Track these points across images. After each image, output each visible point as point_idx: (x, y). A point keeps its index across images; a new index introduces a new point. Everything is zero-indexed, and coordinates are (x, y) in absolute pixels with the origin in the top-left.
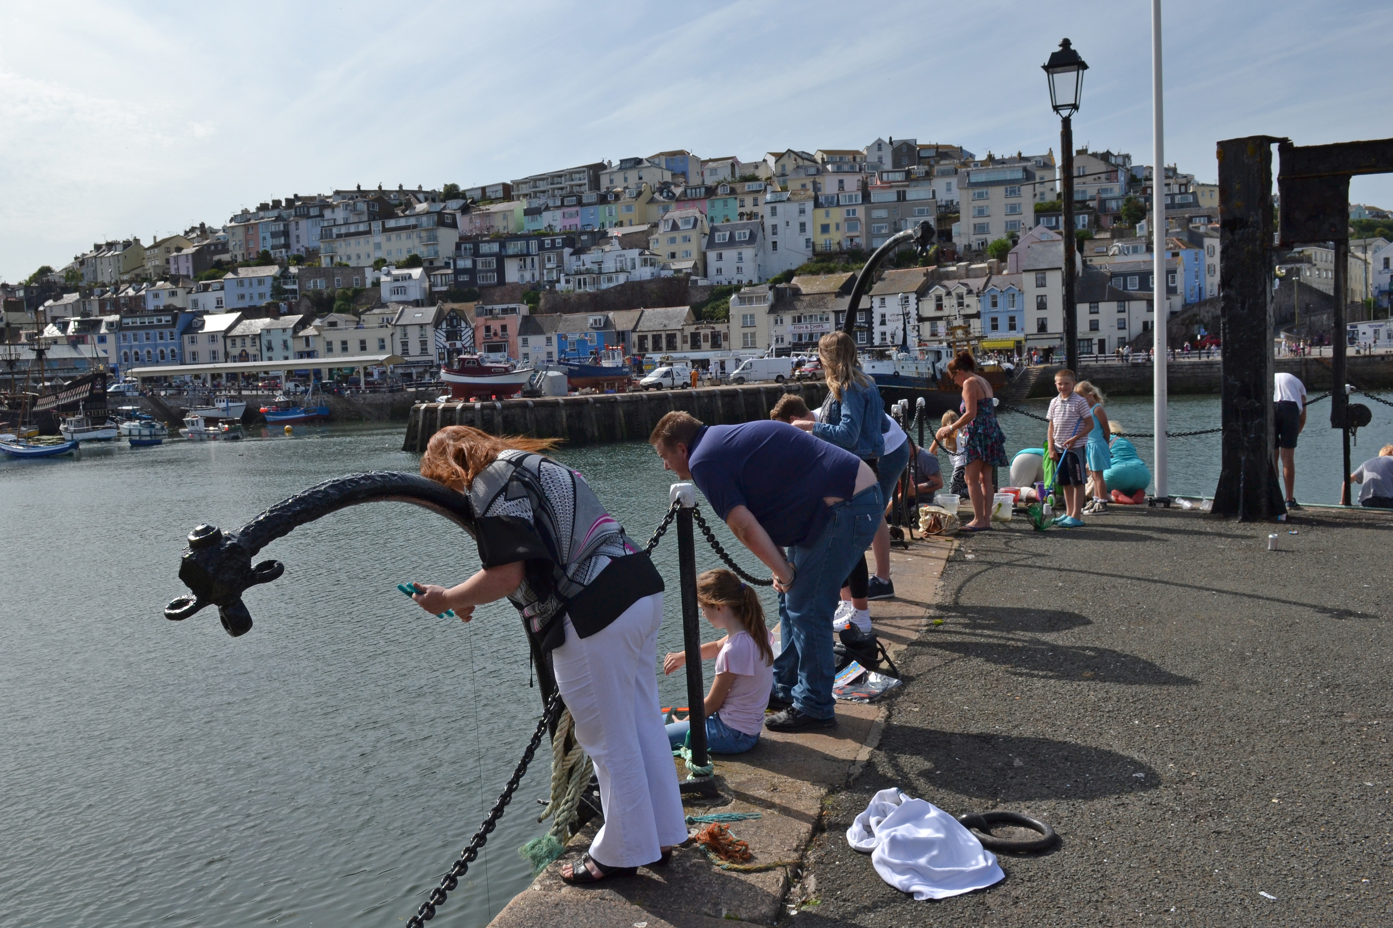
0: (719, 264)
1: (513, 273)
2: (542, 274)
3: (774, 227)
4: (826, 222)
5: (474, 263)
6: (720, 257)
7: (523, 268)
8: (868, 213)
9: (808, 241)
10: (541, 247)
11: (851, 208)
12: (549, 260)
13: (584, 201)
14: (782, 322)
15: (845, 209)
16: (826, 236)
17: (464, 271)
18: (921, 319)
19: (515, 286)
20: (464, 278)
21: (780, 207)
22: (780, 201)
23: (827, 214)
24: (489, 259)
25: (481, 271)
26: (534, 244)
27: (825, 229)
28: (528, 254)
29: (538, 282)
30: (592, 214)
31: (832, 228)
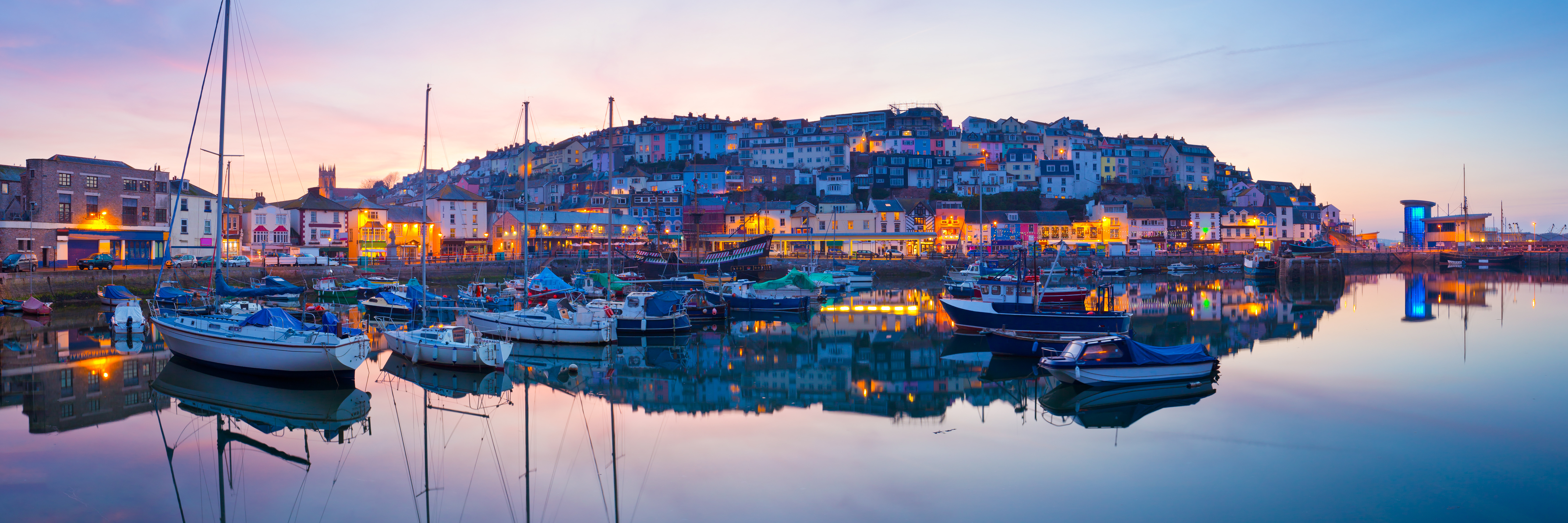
0: (1050, 185)
1: (913, 181)
2: (936, 183)
3: (1078, 165)
4: (1108, 165)
5: (888, 170)
6: (1050, 181)
7: (920, 177)
8: (1130, 162)
9: (1098, 175)
10: (935, 163)
11: (1121, 158)
12: (943, 173)
13: (918, 134)
14: (1135, 224)
15: (1118, 158)
16: (1108, 174)
17: (881, 176)
18: (1222, 227)
19: (914, 189)
20: (880, 181)
21: (1081, 153)
22: (1081, 150)
23: (1108, 161)
24: (899, 168)
25: (893, 177)
26: (929, 161)
27: (1107, 169)
28: (925, 168)
29: (933, 188)
30: (925, 144)
31: (1111, 169)
